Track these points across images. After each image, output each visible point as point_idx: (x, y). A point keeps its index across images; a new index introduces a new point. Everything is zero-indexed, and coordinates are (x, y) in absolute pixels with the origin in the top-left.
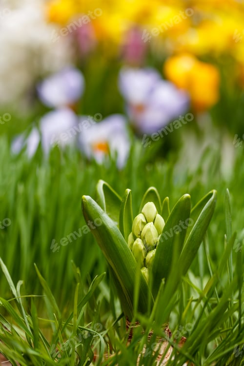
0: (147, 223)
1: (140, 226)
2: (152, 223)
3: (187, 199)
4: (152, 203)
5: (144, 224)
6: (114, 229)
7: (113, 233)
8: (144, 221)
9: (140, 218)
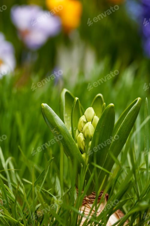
0: (87, 122)
1: (82, 124)
2: (90, 122)
3: (112, 107)
4: (92, 108)
5: (85, 123)
6: (62, 127)
7: (62, 130)
8: (85, 121)
9: (83, 118)
